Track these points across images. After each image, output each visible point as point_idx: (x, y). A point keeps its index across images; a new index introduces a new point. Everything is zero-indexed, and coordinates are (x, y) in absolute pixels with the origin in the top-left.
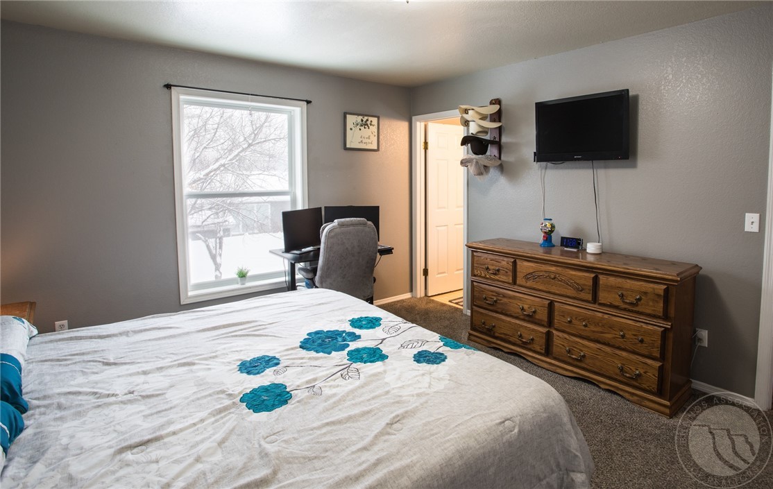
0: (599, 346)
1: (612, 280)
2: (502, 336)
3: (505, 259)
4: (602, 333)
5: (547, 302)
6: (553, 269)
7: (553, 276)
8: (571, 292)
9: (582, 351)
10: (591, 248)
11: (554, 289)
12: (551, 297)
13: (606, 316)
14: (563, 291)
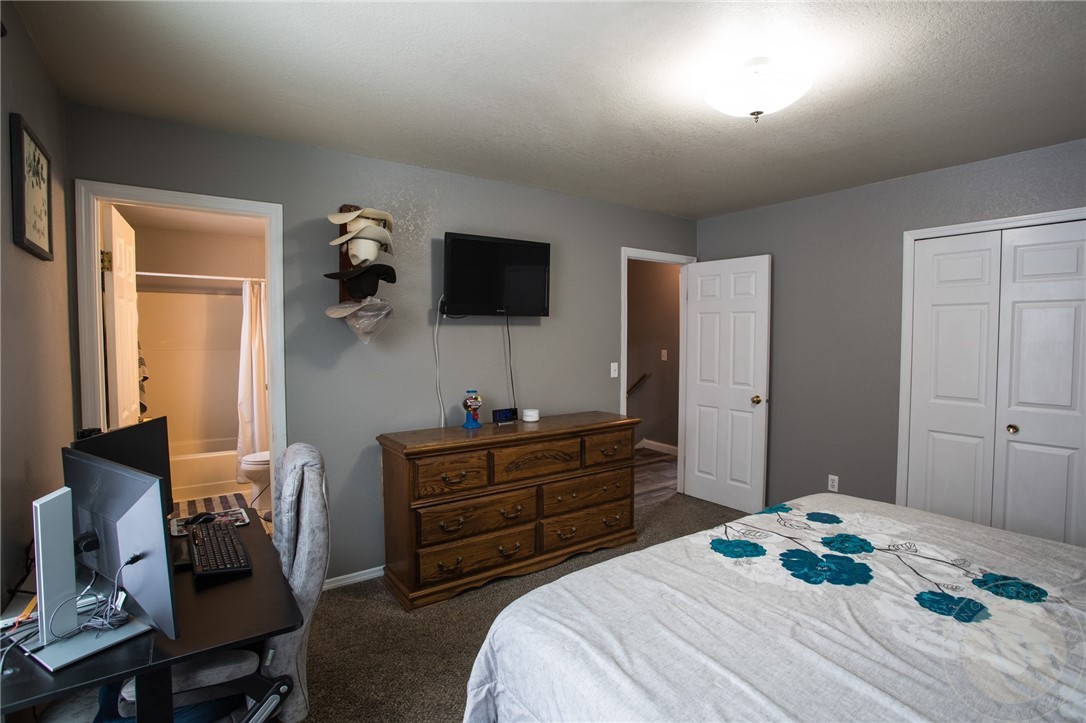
0: (586, 511)
1: (596, 439)
2: (476, 566)
3: (474, 454)
4: (590, 495)
5: (535, 489)
6: (540, 446)
7: (540, 455)
8: (561, 466)
9: (572, 526)
10: (531, 415)
11: (543, 470)
12: (538, 481)
13: (592, 477)
14: (552, 468)
